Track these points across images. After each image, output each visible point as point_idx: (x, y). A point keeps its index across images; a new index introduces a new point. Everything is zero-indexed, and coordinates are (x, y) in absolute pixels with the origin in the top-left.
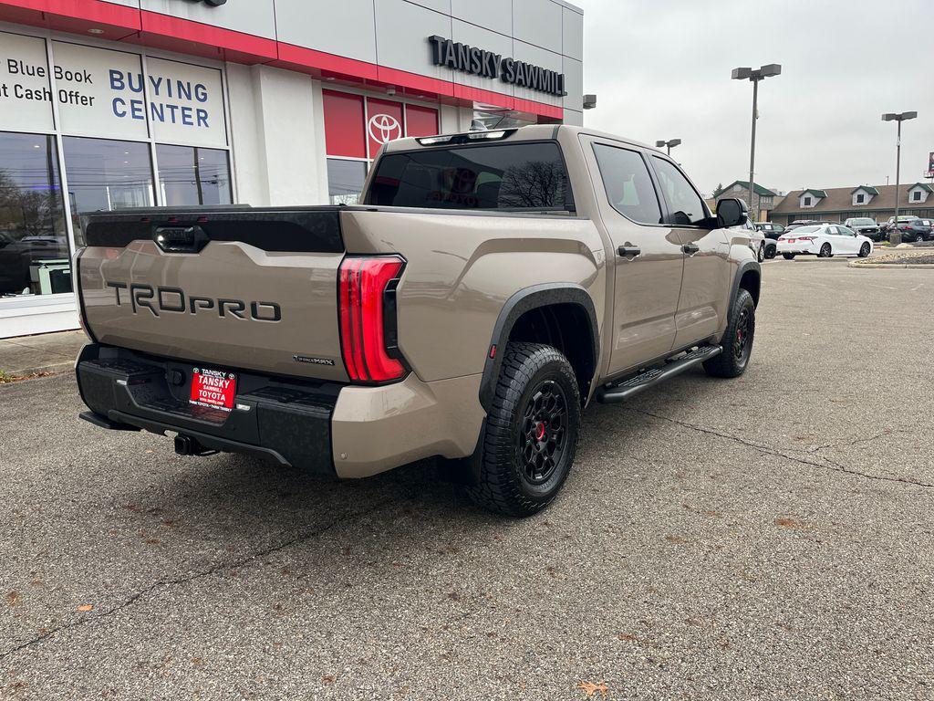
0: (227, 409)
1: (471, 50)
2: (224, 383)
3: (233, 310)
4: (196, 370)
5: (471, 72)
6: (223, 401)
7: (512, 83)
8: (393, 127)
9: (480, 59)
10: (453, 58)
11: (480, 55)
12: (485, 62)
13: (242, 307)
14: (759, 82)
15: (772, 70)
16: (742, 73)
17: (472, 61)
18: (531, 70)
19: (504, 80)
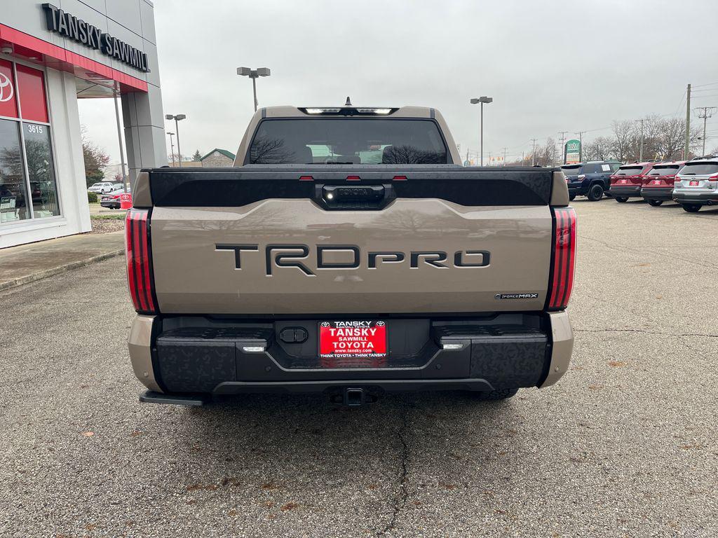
0: (379, 355)
1: (78, 21)
2: (369, 332)
3: (431, 261)
4: (326, 324)
5: (78, 41)
6: (370, 348)
7: (109, 55)
8: (5, 84)
9: (85, 30)
10: (65, 27)
11: (85, 27)
12: (90, 34)
13: (443, 256)
14: (256, 79)
15: (264, 72)
16: (244, 72)
17: (80, 32)
18: (124, 46)
19: (104, 52)
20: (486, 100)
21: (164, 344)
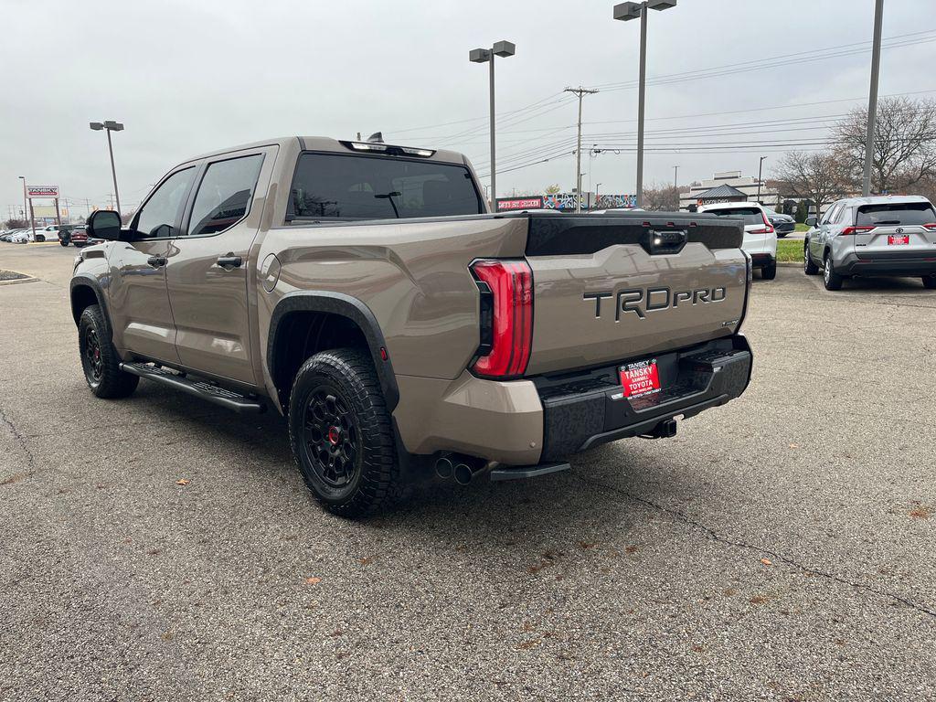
0: (657, 391)
2: (648, 370)
3: (702, 297)
4: (622, 369)
6: (651, 385)
13: (707, 293)
20: (113, 126)
21: (553, 405)
